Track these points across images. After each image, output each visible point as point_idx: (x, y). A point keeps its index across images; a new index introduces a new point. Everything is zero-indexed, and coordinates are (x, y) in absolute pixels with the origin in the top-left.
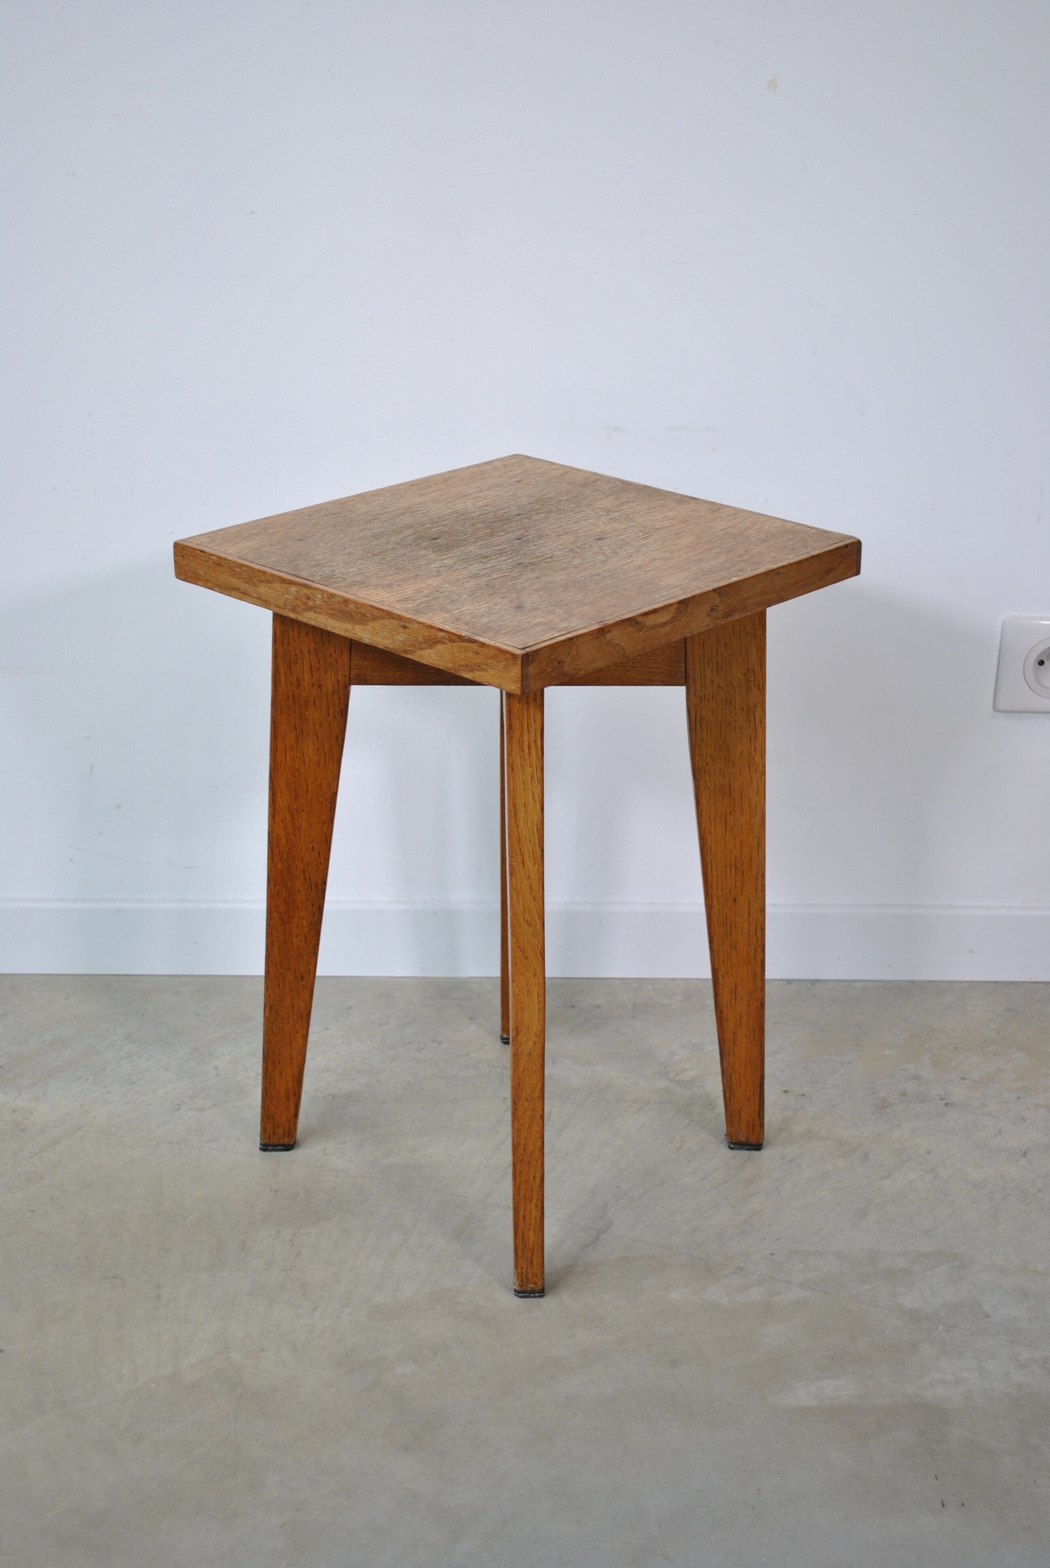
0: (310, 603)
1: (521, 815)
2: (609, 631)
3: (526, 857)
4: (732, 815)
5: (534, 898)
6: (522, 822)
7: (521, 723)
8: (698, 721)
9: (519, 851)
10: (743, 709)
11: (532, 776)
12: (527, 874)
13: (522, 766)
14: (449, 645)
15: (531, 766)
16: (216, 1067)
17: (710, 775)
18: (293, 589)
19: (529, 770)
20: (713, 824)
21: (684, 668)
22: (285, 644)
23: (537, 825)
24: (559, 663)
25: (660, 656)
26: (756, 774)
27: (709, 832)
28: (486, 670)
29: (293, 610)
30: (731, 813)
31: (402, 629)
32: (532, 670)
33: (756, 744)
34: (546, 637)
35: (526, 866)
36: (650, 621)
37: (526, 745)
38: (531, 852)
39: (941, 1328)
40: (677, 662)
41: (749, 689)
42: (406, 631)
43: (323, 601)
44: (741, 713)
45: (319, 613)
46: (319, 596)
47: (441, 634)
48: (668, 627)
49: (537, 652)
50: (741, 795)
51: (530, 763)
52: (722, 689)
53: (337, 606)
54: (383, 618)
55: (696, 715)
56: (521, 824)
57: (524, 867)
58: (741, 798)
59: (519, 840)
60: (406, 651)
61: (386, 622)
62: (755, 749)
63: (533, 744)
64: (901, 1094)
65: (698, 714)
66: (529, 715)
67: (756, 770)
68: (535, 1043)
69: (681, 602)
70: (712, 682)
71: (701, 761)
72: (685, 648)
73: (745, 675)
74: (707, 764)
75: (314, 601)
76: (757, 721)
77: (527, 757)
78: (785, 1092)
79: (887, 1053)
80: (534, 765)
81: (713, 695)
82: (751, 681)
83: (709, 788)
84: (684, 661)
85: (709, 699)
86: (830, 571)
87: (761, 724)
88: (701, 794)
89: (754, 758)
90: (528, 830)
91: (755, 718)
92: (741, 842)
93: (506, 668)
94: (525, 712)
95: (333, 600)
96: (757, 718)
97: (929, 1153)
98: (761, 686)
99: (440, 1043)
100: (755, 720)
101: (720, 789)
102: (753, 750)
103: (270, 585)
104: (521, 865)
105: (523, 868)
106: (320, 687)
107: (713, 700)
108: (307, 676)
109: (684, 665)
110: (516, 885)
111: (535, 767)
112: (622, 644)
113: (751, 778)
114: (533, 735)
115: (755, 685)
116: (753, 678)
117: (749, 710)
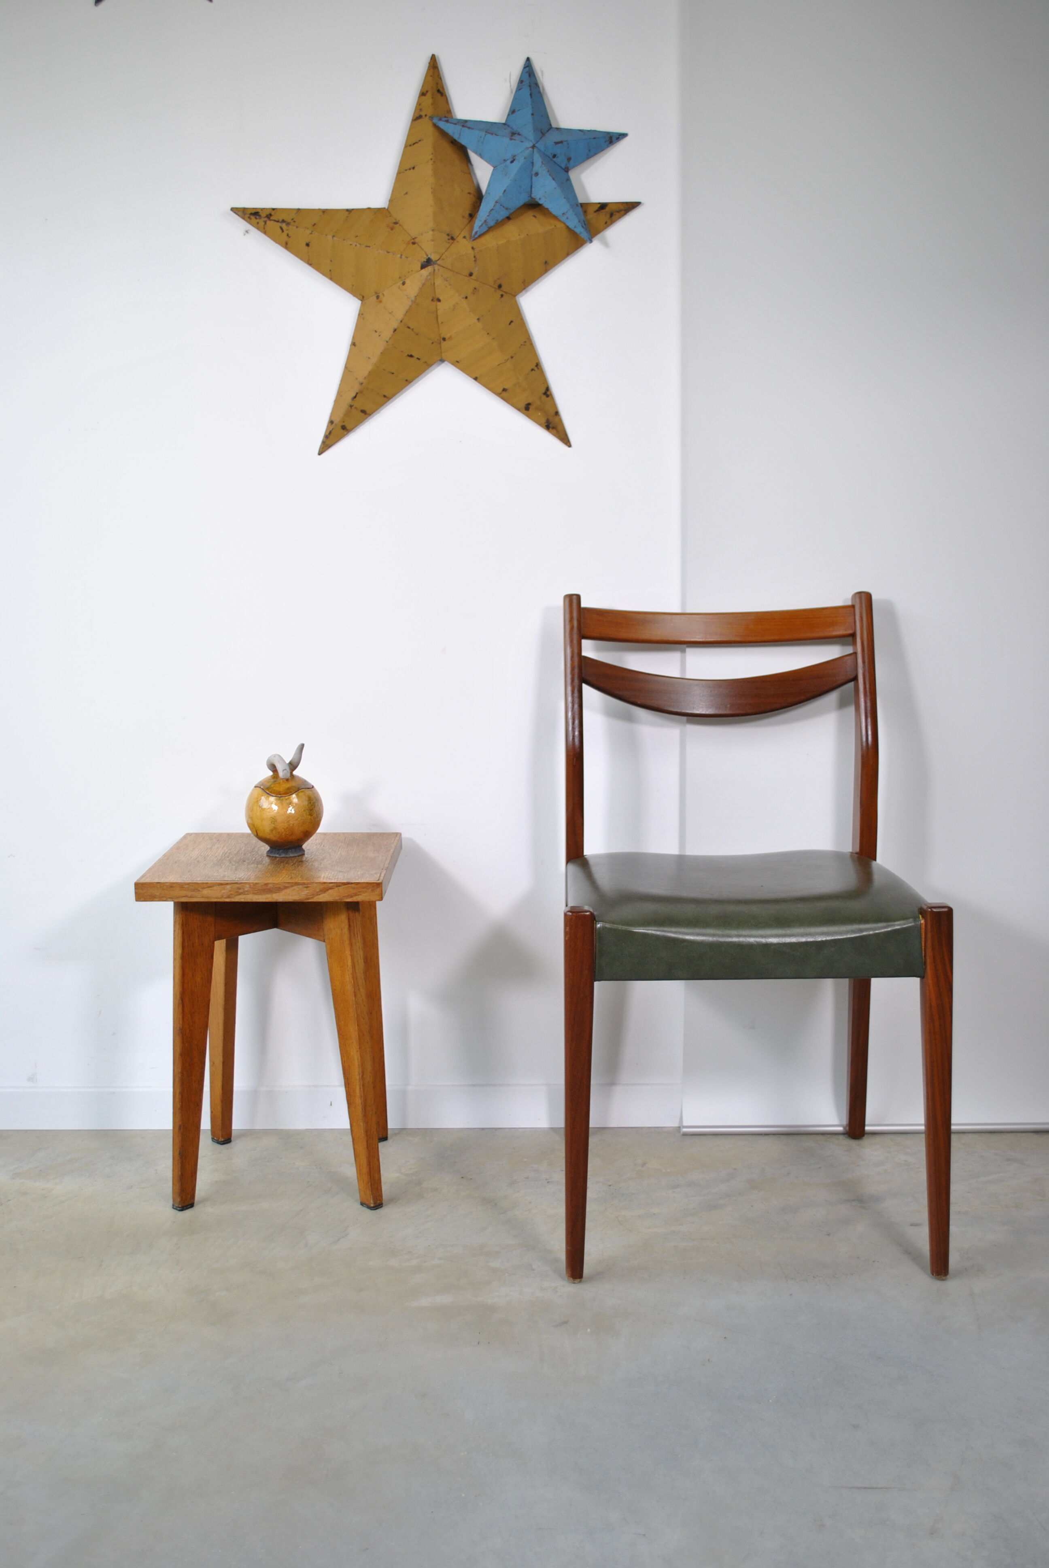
0: (241, 891)
1: (357, 967)
14: (337, 888)
18: (228, 887)
28: (361, 895)
29: (229, 897)
31: (305, 889)
42: (308, 889)
43: (250, 888)
45: (247, 894)
46: (248, 886)
47: (331, 885)
53: (260, 888)
54: (292, 886)
56: (357, 971)
59: (357, 979)
60: (308, 899)
61: (295, 887)
68: (370, 1076)
75: (244, 889)
93: (373, 891)
95: (257, 885)
103: (210, 889)
106: (202, 944)
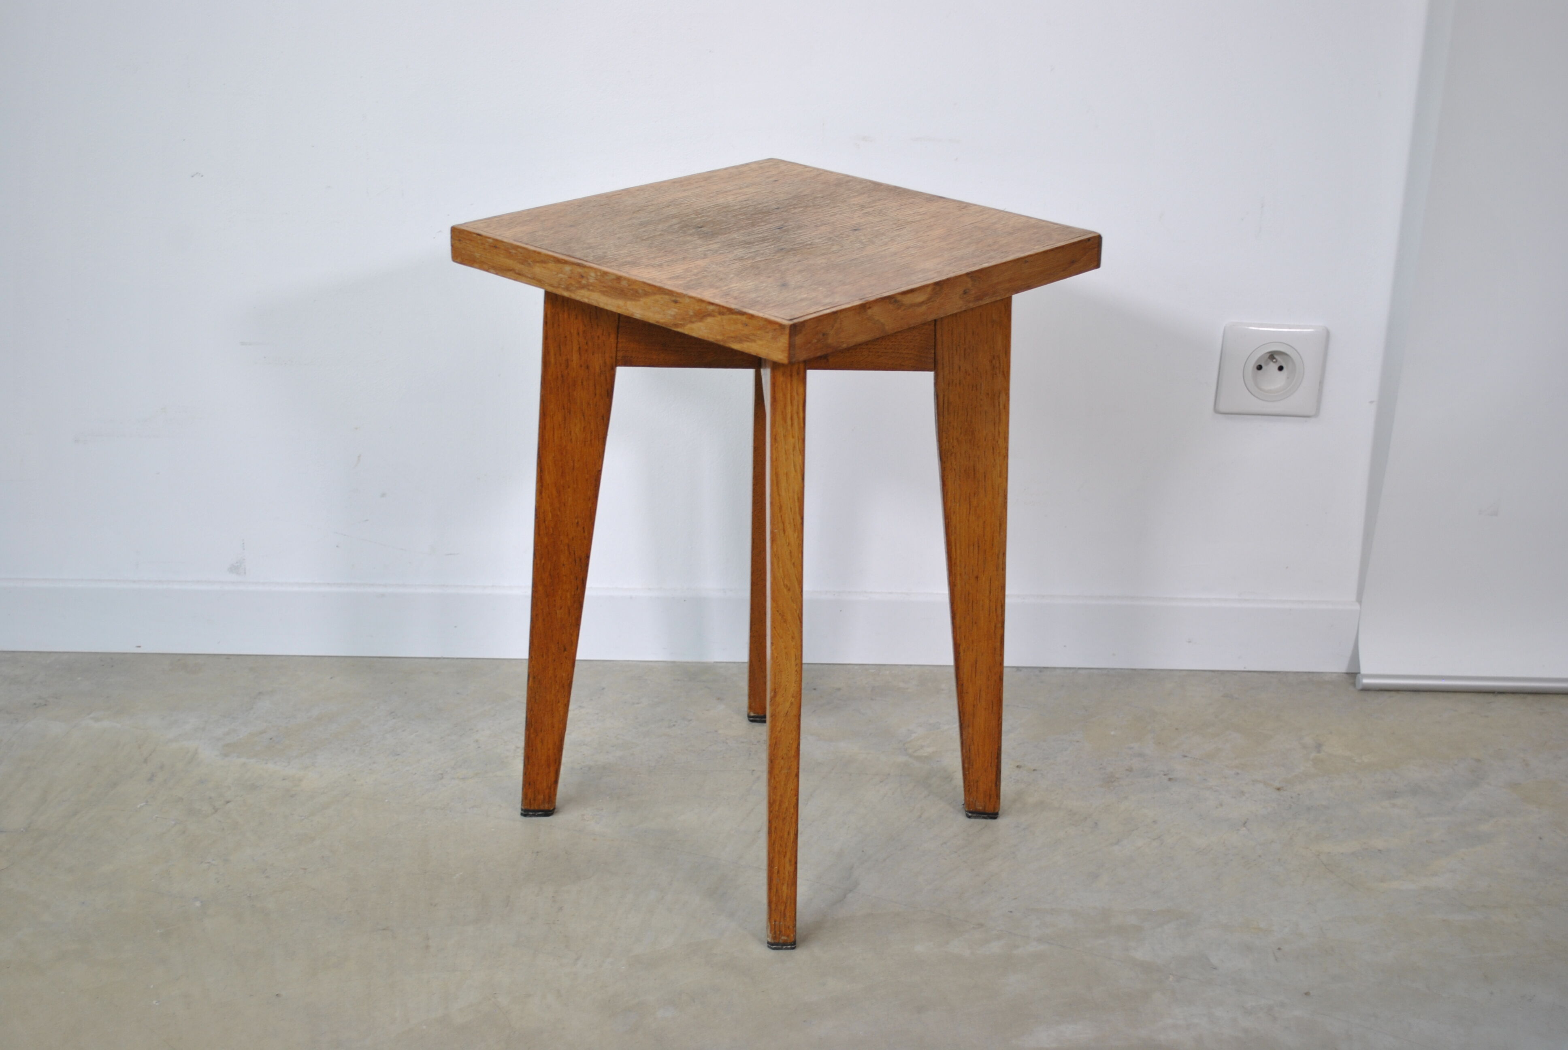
0: (584, 282)
2: (870, 308)
3: (787, 526)
4: (976, 495)
5: (794, 564)
6: (783, 490)
7: (784, 395)
8: (946, 405)
9: (780, 518)
10: (988, 394)
11: (794, 447)
12: (788, 541)
13: (785, 436)
14: (719, 318)
15: (793, 437)
16: (477, 741)
17: (955, 457)
18: (567, 268)
19: (791, 440)
20: (958, 505)
21: (933, 354)
22: (555, 325)
23: (798, 494)
24: (824, 335)
25: (911, 342)
26: (999, 457)
27: (954, 512)
28: (754, 341)
29: (567, 289)
30: (975, 494)
31: (673, 304)
32: (799, 340)
33: (1000, 428)
34: (812, 310)
35: (786, 534)
36: (907, 300)
37: (789, 417)
38: (792, 520)
39: (1171, 978)
40: (926, 348)
41: (995, 376)
42: (677, 305)
43: (596, 280)
44: (987, 398)
45: (592, 291)
46: (593, 274)
47: (711, 308)
48: (924, 308)
49: (803, 323)
50: (985, 476)
51: (792, 434)
52: (969, 375)
53: (610, 284)
54: (655, 294)
55: (944, 400)
56: (783, 493)
57: (784, 534)
58: (985, 481)
59: (781, 508)
60: (676, 325)
61: (658, 297)
62: (999, 432)
63: (795, 416)
64: (1127, 770)
65: (946, 399)
66: (792, 388)
67: (999, 453)
68: (792, 703)
69: (937, 284)
70: (960, 368)
71: (947, 444)
72: (935, 335)
73: (991, 362)
74: (953, 447)
75: (588, 279)
76: (1001, 406)
77: (789, 428)
78: (1018, 766)
79: (1112, 733)
80: (797, 436)
81: (960, 380)
82: (997, 368)
83: (954, 470)
84: (934, 348)
85: (956, 384)
86: (1073, 262)
87: (1005, 408)
88: (947, 476)
89: (997, 442)
90: (789, 498)
91: (999, 403)
92: (984, 522)
93: (774, 338)
94: (789, 385)
95: (607, 277)
96: (1001, 403)
97: (1155, 822)
98: (1005, 373)
99: (690, 720)
100: (999, 405)
101: (965, 471)
102: (997, 434)
103: (544, 265)
104: (782, 532)
105: (783, 535)
106: (588, 367)
107: (960, 385)
108: (575, 356)
109: (933, 352)
110: (777, 551)
111: (797, 438)
112: (882, 320)
113: (995, 460)
114: (795, 408)
115: (1000, 372)
116: (998, 365)
117: (994, 395)
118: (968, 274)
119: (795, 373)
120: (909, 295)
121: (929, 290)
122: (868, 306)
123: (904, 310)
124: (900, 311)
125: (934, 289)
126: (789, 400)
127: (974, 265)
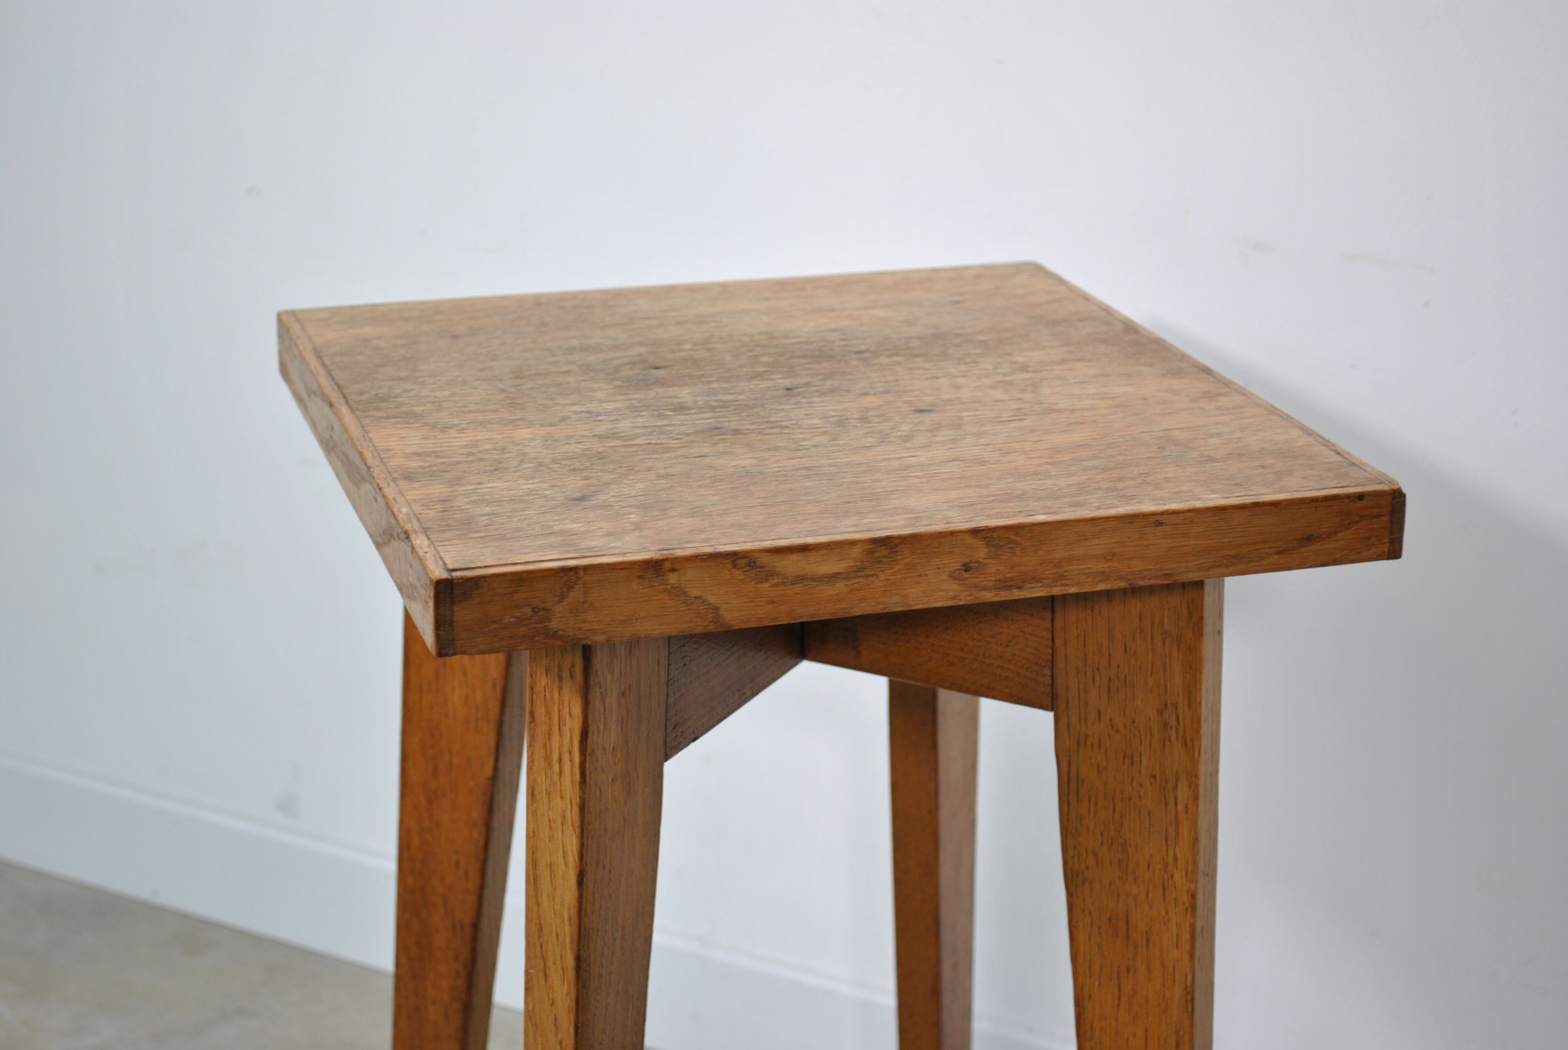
2: (673, 570)
3: (550, 964)
4: (1131, 974)
5: (561, 1043)
6: (545, 896)
7: (548, 713)
8: (1073, 783)
9: (539, 949)
10: (1154, 777)
11: (564, 817)
12: (551, 996)
13: (549, 793)
15: (562, 798)
17: (1091, 890)
19: (559, 804)
20: (1097, 983)
21: (1050, 678)
23: (569, 910)
24: (535, 611)
25: (1007, 646)
26: (1175, 907)
27: (1090, 997)
28: (416, 600)
30: (1128, 971)
32: (463, 613)
33: (1177, 850)
35: (549, 982)
36: (790, 565)
37: (555, 756)
38: (558, 957)
40: (1037, 663)
41: (1167, 743)
44: (1151, 784)
47: (393, 521)
48: (840, 586)
49: (476, 581)
50: (1148, 940)
51: (561, 791)
52: (1118, 731)
54: (366, 479)
55: (1069, 772)
57: (546, 981)
58: (1148, 946)
62: (1176, 859)
63: (566, 757)
65: (1073, 770)
66: (561, 701)
67: (1176, 899)
69: (875, 541)
70: (1100, 714)
71: (1076, 859)
72: (1053, 640)
73: (1160, 713)
74: (1087, 867)
76: (1180, 807)
77: (556, 778)
80: (568, 797)
81: (1100, 741)
82: (1171, 728)
83: (1090, 913)
84: (1050, 665)
85: (1092, 745)
86: (1308, 539)
87: (1187, 812)
88: (1077, 922)
89: (1172, 876)
90: (555, 914)
91: (1176, 798)
92: (1147, 1031)
93: (427, 602)
94: (556, 696)
96: (1180, 799)
98: (1188, 740)
100: (1176, 804)
101: (1110, 919)
102: (1171, 860)
104: (541, 975)
105: (543, 982)
107: (1100, 748)
109: (1049, 673)
110: (532, 1011)
111: (569, 801)
112: (712, 600)
113: (1167, 912)
114: (566, 741)
115: (1177, 737)
116: (1173, 723)
117: (1167, 782)
118: (975, 532)
119: (566, 674)
120: (795, 557)
121: (856, 552)
122: (668, 565)
123: (777, 585)
124: (766, 585)
125: (870, 552)
126: (556, 727)
127: (999, 516)
